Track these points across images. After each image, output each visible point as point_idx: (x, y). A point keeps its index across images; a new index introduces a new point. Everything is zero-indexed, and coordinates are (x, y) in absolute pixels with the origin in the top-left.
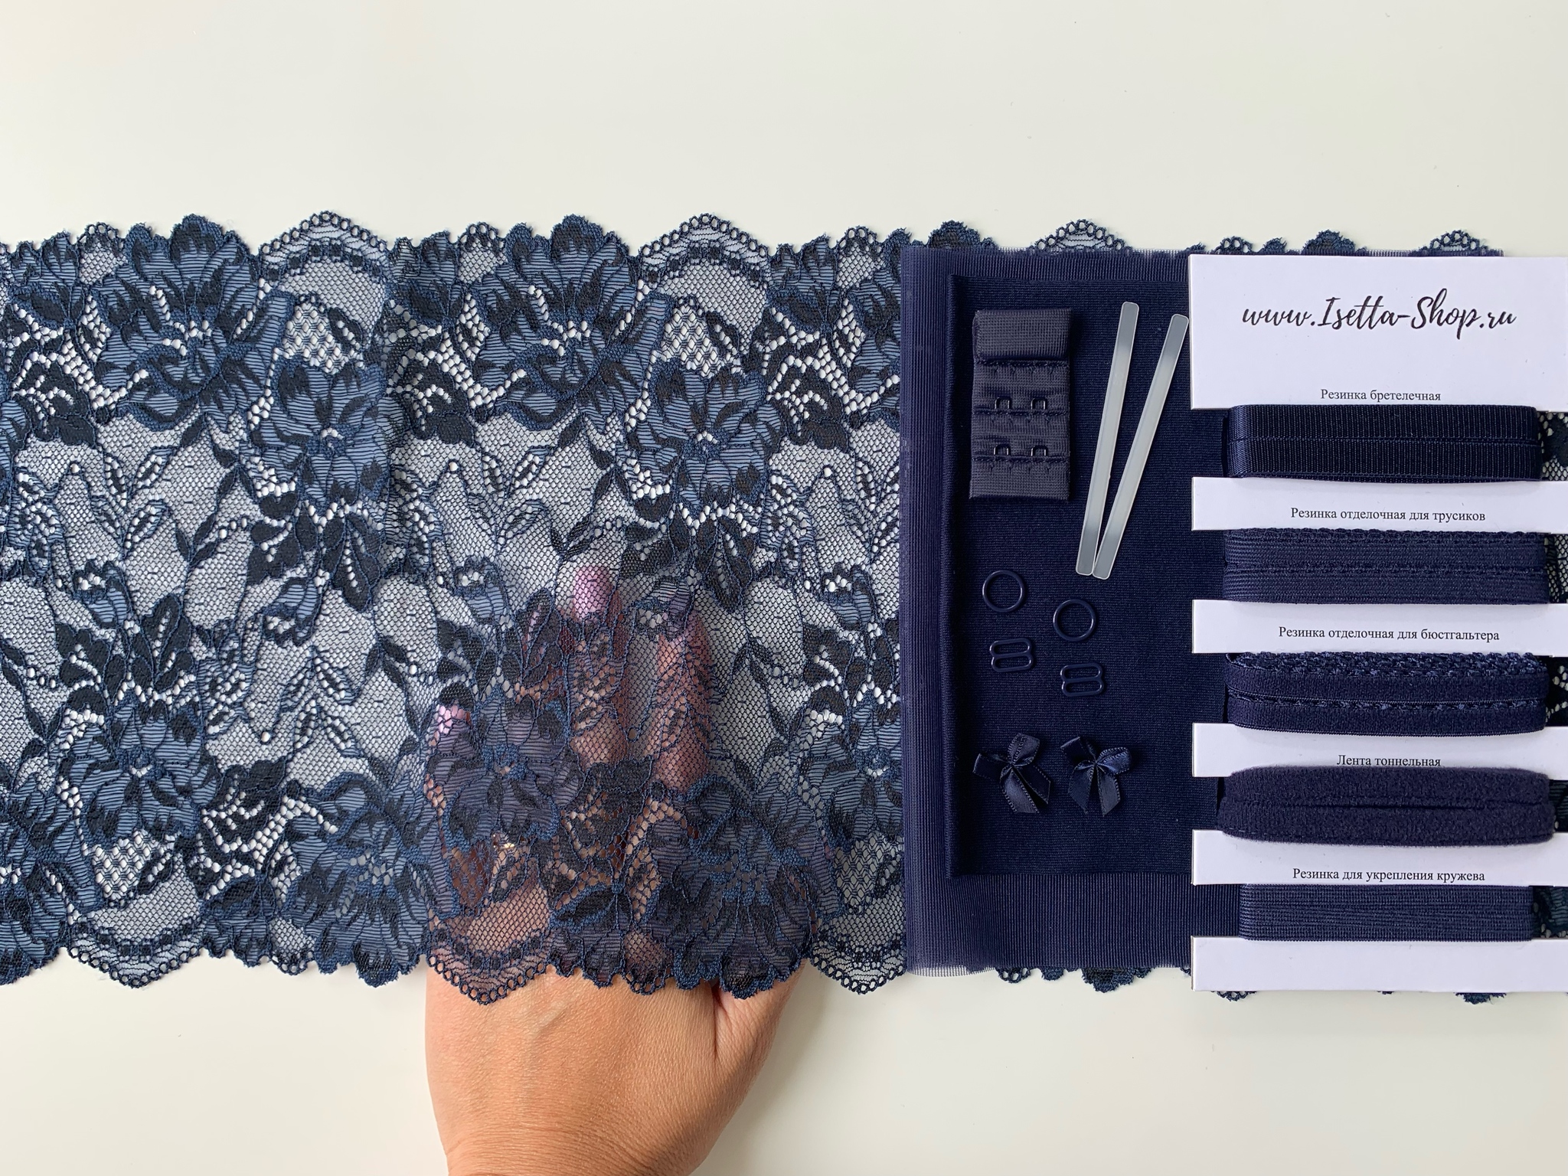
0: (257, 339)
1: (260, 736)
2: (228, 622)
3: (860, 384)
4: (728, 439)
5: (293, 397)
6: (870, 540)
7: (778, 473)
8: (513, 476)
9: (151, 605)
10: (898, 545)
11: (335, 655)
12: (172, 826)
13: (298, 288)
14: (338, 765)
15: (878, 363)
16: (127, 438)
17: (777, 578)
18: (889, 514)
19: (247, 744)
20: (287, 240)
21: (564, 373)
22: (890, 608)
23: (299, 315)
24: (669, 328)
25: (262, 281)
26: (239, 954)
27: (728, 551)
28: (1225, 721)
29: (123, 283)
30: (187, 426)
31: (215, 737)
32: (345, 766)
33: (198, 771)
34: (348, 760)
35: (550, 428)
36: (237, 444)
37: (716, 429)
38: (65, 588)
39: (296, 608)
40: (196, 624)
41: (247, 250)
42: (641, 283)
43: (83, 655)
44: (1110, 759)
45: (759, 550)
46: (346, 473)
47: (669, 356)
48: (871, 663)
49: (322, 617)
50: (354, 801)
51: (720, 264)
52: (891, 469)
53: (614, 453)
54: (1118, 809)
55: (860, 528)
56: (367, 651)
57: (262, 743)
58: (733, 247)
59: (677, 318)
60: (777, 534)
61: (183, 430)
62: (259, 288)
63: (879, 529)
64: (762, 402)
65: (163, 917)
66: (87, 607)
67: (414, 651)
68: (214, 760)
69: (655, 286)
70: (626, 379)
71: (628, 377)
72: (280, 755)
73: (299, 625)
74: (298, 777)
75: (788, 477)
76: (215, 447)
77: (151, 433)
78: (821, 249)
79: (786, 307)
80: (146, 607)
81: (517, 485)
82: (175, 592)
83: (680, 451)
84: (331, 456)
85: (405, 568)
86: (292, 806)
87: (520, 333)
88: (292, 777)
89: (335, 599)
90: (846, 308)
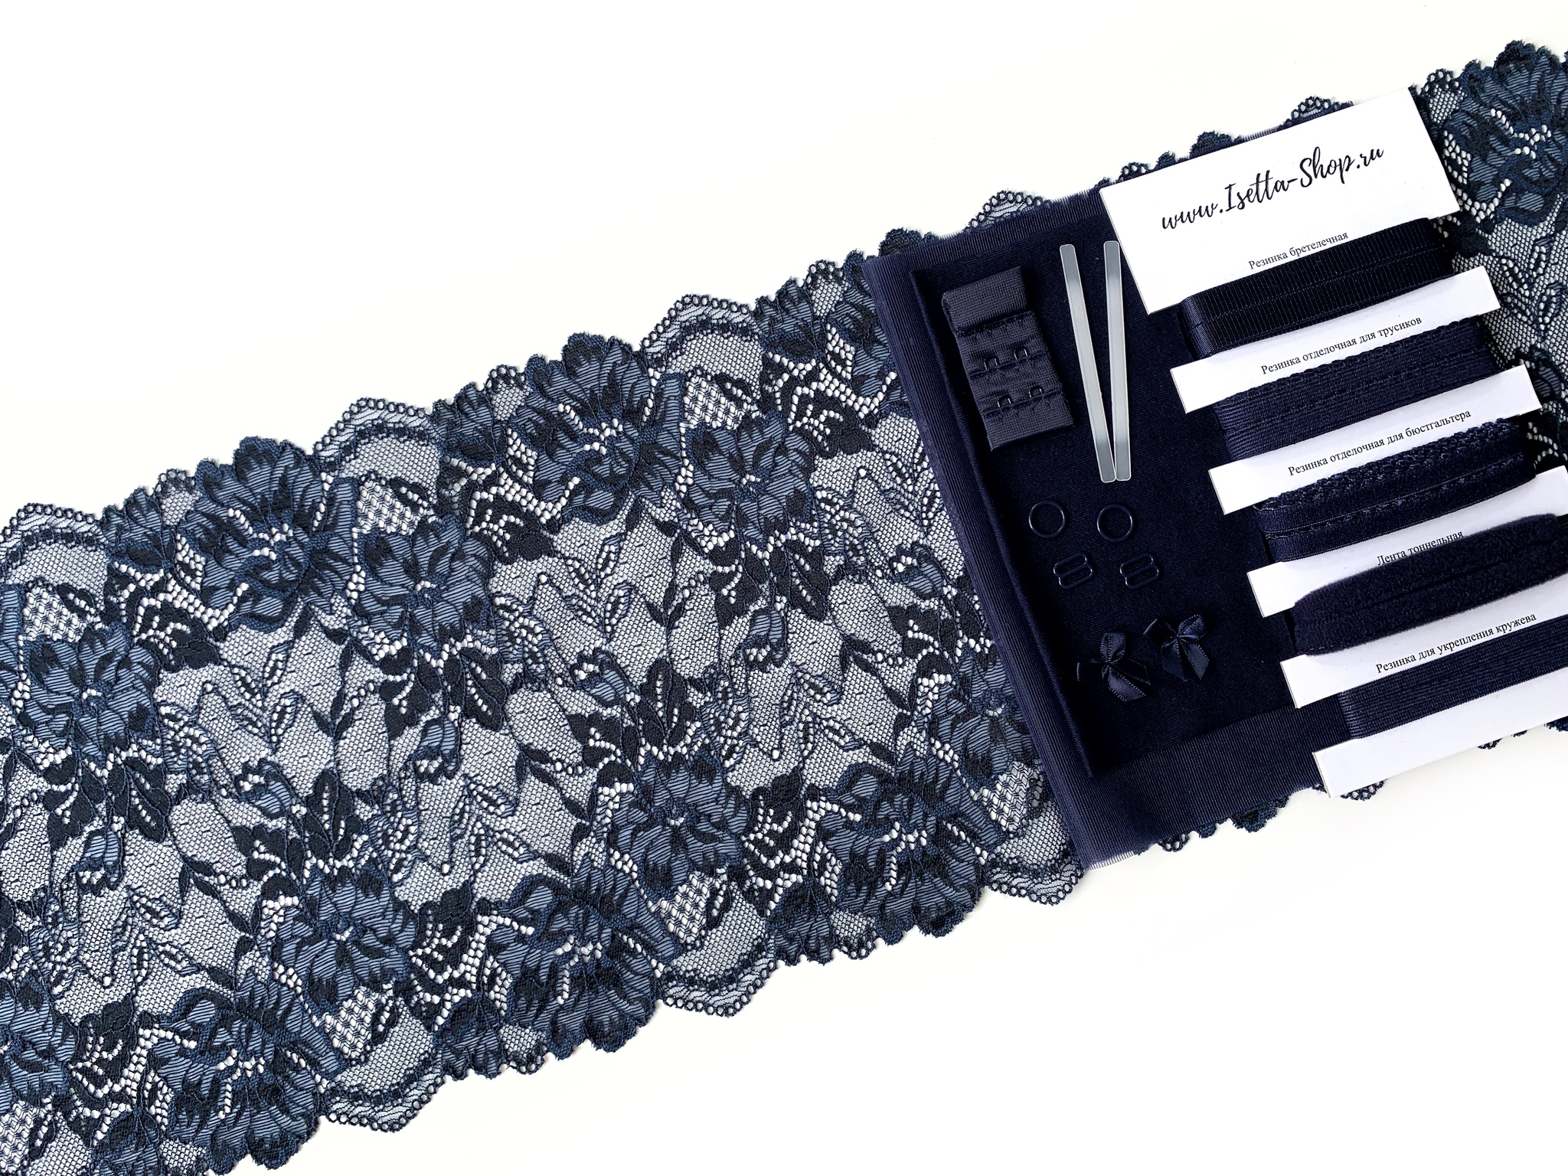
0: (334, 525)
1: (440, 869)
2: (382, 778)
3: (864, 389)
4: (769, 474)
5: (381, 565)
6: (918, 517)
7: (821, 488)
8: (596, 569)
9: (310, 785)
10: (944, 513)
11: (485, 776)
12: (386, 974)
13: (356, 471)
14: (517, 873)
15: (873, 368)
16: (246, 646)
17: (851, 577)
18: (927, 489)
19: (431, 880)
20: (334, 432)
21: (611, 469)
22: (956, 567)
23: (364, 493)
24: (687, 400)
25: (324, 475)
26: (481, 1069)
27: (801, 568)
28: (1271, 561)
29: (204, 514)
30: (295, 619)
31: (401, 883)
32: (523, 871)
33: (394, 918)
34: (525, 864)
35: (615, 518)
36: (344, 621)
37: (756, 469)
38: (230, 795)
39: (440, 746)
40: (354, 789)
41: (302, 452)
42: (651, 371)
43: (262, 848)
44: (1188, 630)
45: (827, 558)
46: (447, 615)
47: (695, 423)
48: (958, 620)
49: (464, 747)
50: (542, 899)
51: (712, 332)
52: (915, 451)
53: (676, 520)
54: (1210, 670)
55: (907, 509)
56: (514, 763)
57: (444, 875)
58: (717, 315)
59: (691, 389)
60: (838, 540)
61: (293, 624)
62: (323, 482)
63: (922, 505)
64: (787, 434)
65: (402, 1059)
66: (254, 806)
67: (554, 750)
68: (405, 904)
69: (663, 369)
70: (666, 455)
71: (666, 453)
72: (462, 880)
73: (446, 761)
74: (484, 895)
75: (830, 489)
76: (325, 630)
77: (266, 636)
78: (792, 289)
79: (780, 349)
80: (306, 788)
81: (603, 576)
82: (328, 767)
83: (731, 499)
84: (430, 605)
85: (526, 679)
86: (486, 923)
87: (563, 448)
88: (479, 896)
89: (471, 727)
90: (830, 332)
